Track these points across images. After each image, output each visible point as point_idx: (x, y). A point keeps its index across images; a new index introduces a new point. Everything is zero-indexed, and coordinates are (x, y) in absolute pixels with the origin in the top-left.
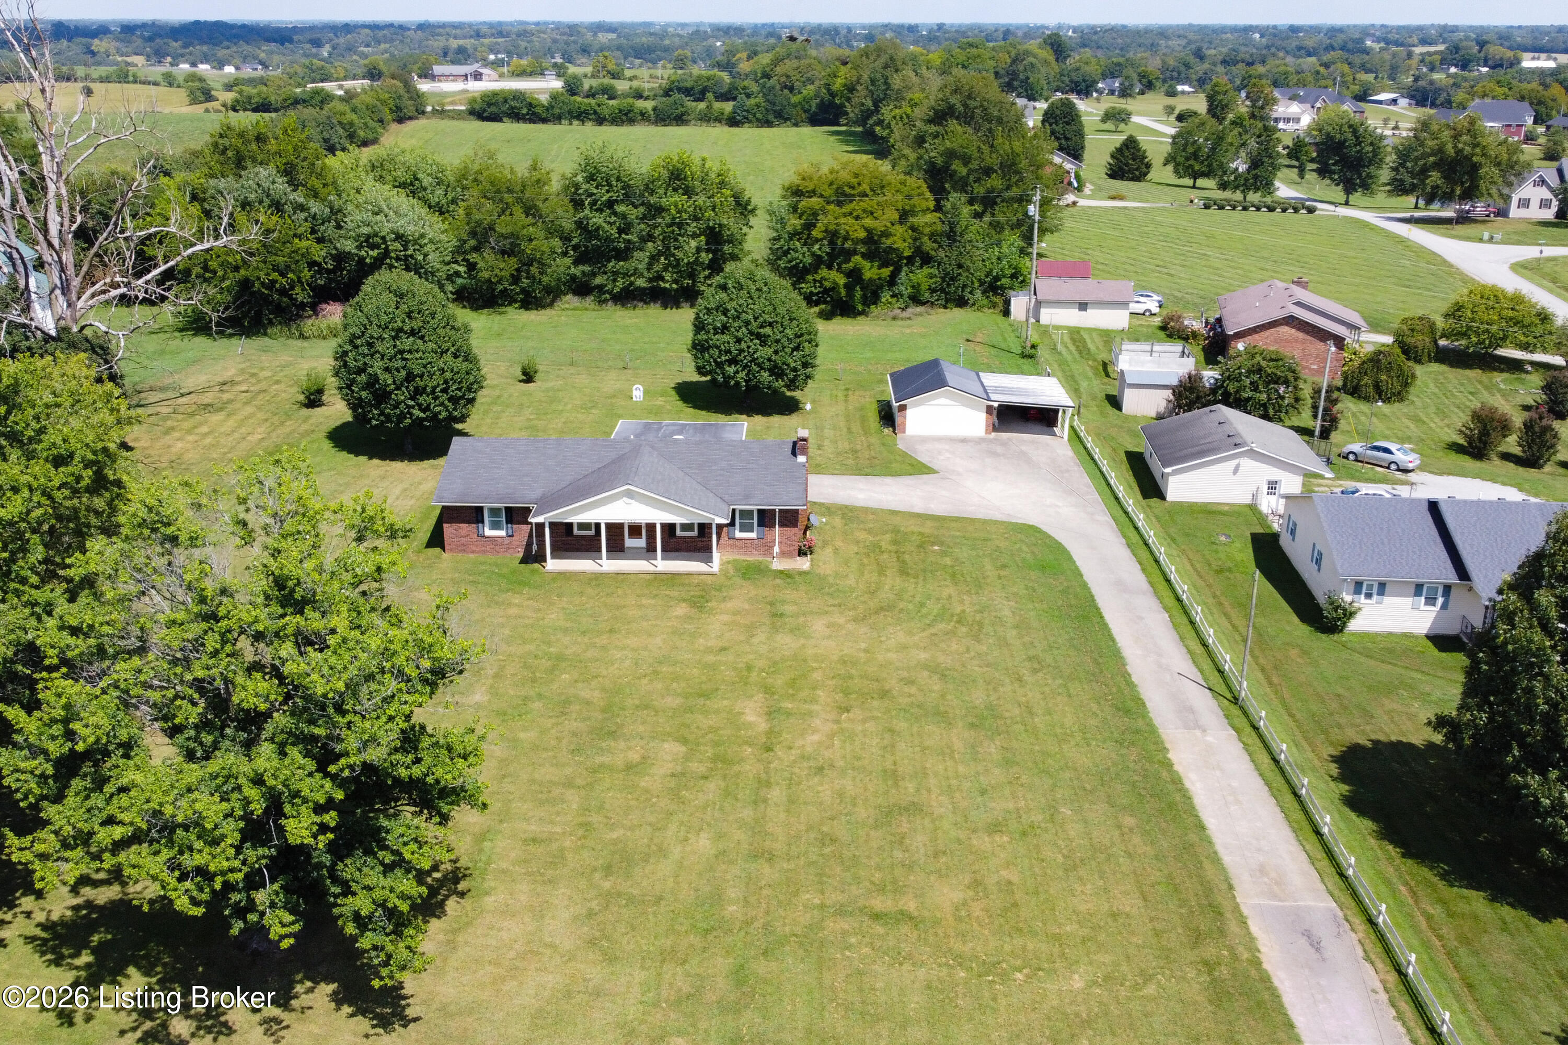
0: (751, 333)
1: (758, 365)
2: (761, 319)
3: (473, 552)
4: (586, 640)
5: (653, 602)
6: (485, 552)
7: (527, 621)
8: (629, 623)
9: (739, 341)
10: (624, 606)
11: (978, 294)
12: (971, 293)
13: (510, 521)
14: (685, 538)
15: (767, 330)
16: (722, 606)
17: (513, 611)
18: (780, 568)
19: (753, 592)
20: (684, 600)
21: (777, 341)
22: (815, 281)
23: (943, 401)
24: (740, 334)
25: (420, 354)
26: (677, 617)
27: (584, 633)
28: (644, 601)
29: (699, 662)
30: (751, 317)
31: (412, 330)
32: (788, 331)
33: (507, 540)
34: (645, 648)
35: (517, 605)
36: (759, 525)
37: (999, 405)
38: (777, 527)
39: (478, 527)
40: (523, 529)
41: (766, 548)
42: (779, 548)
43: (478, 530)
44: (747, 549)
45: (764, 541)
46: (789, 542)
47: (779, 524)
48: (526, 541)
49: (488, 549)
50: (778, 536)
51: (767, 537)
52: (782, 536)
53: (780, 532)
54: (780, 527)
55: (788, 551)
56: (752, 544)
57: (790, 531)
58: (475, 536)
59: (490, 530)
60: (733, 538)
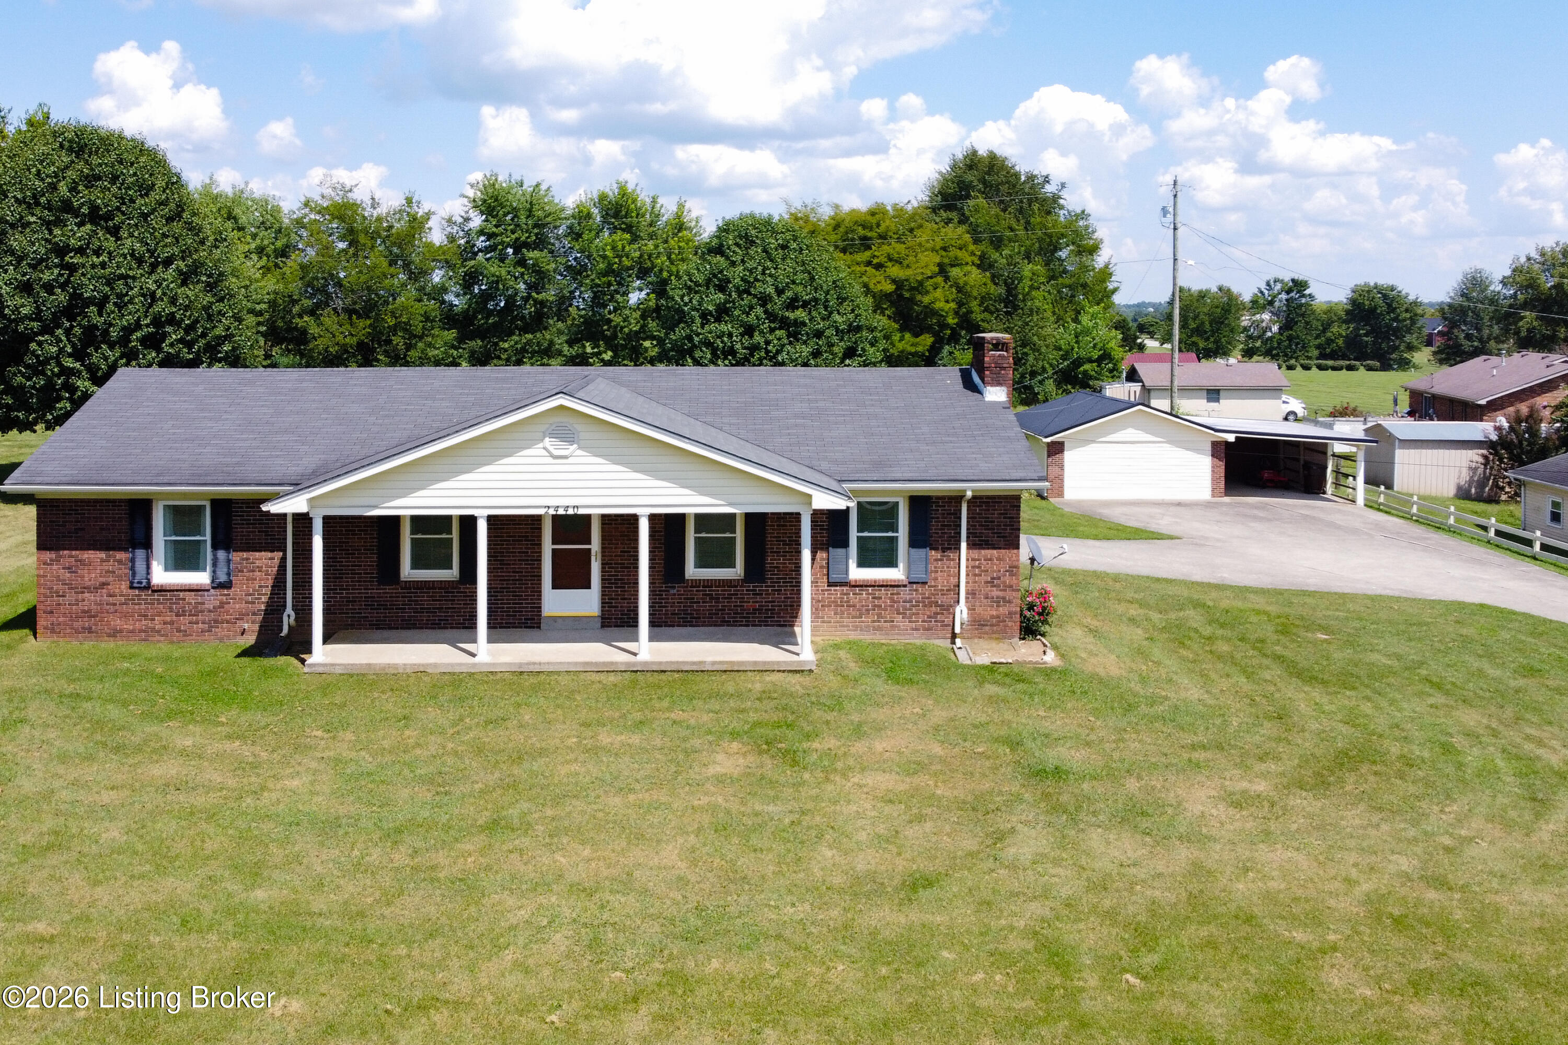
0: (772, 317)
2: (789, 294)
3: (114, 634)
4: (401, 857)
5: (636, 739)
6: (147, 634)
7: (200, 800)
8: (557, 801)
9: (749, 331)
10: (542, 752)
11: (1050, 385)
13: (222, 541)
14: (708, 584)
15: (800, 314)
16: (859, 747)
17: (168, 769)
18: (984, 659)
19: (939, 715)
20: (735, 735)
21: (819, 334)
23: (1130, 434)
24: (752, 319)
25: (104, 258)
26: (720, 780)
27: (395, 835)
28: (605, 738)
29: (846, 932)
30: (771, 290)
31: (94, 208)
33: (212, 600)
34: (626, 883)
35: (183, 753)
36: (914, 543)
37: (1237, 438)
38: (964, 545)
39: (133, 560)
40: (258, 563)
41: (933, 609)
42: (969, 609)
43: (133, 568)
44: (879, 616)
45: (926, 590)
46: (995, 593)
47: (968, 537)
48: (264, 599)
49: (157, 623)
50: (967, 575)
51: (936, 579)
52: (975, 575)
53: (971, 563)
54: (971, 546)
55: (992, 617)
56: (893, 601)
57: (999, 559)
58: (124, 586)
59: (167, 569)
60: (842, 584)
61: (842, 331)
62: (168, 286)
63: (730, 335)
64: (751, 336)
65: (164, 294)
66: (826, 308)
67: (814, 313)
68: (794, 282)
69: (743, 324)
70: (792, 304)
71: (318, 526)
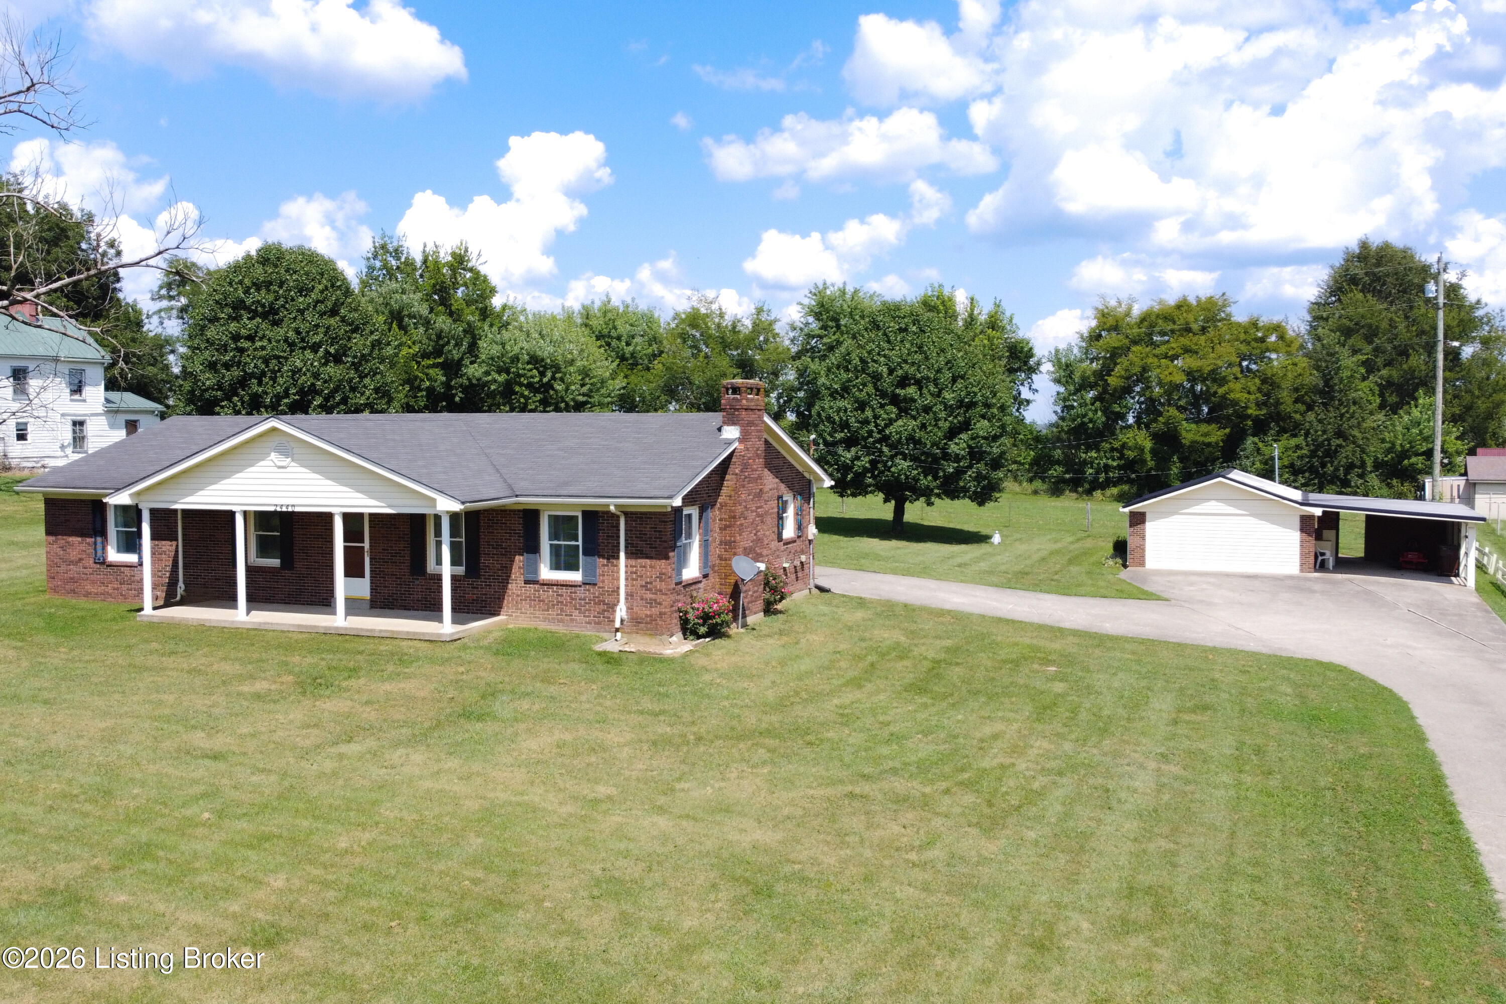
0: (883, 394)
1: (892, 447)
2: (900, 372)
3: (87, 595)
6: (104, 596)
9: (862, 406)
12: (1361, 476)
16: (372, 687)
18: (615, 648)
20: (303, 672)
21: (927, 409)
22: (1113, 449)
23: (1212, 506)
24: (862, 396)
32: (947, 395)
36: (588, 551)
37: (1324, 512)
38: (622, 555)
39: (95, 543)
40: (164, 549)
41: (602, 607)
42: (628, 608)
43: (95, 549)
44: (562, 610)
45: (596, 591)
46: (649, 596)
47: (626, 547)
48: (168, 574)
49: (109, 589)
50: (627, 579)
51: (603, 582)
52: (633, 579)
53: (630, 569)
54: (629, 555)
55: (647, 616)
56: (572, 599)
57: (651, 567)
58: (92, 560)
59: (119, 551)
60: (536, 582)
61: (951, 406)
62: (312, 364)
63: (846, 411)
64: (863, 411)
65: (308, 370)
66: (936, 385)
67: (925, 391)
68: (905, 361)
69: (857, 401)
70: (904, 382)
71: (146, 516)
